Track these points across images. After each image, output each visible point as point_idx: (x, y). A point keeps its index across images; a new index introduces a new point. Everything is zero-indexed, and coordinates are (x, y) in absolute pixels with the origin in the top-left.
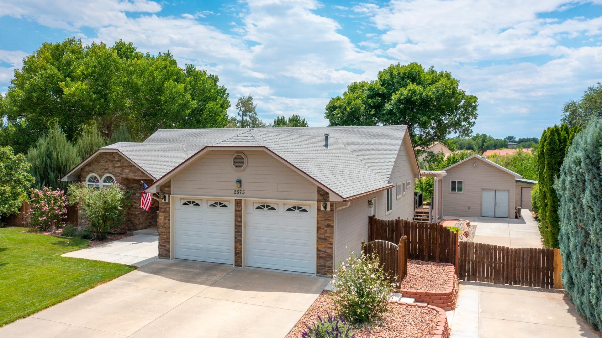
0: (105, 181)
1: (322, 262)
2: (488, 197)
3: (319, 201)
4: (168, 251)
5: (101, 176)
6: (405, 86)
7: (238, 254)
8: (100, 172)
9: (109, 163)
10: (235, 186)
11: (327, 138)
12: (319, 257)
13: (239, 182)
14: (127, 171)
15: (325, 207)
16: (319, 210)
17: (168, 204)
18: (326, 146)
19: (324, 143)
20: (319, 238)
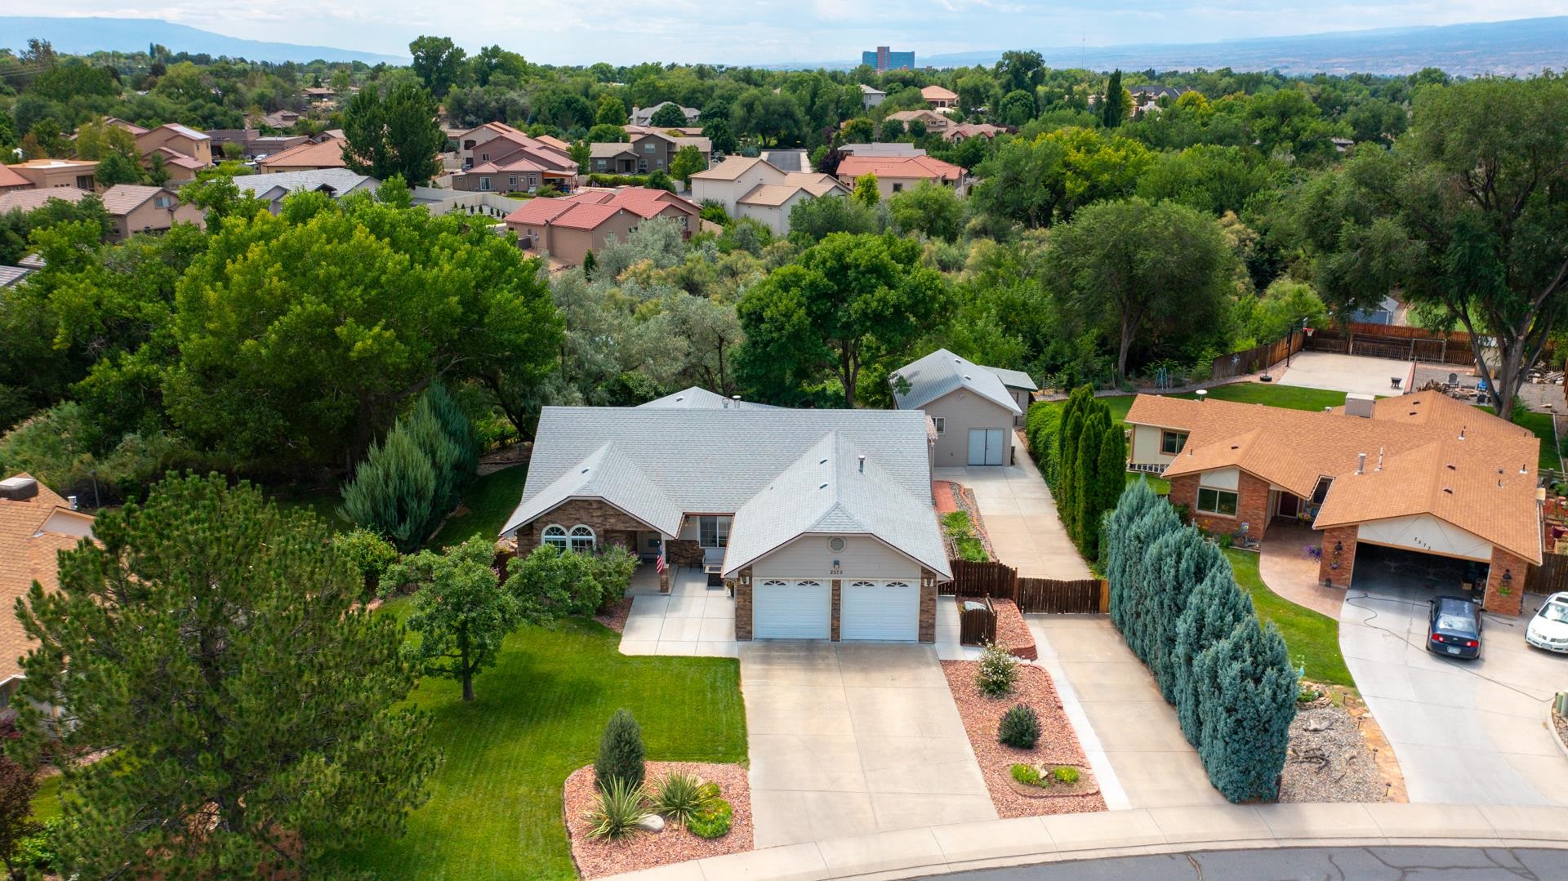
0: (574, 533)
1: (924, 631)
2: (977, 438)
3: (922, 578)
4: (750, 632)
5: (568, 528)
6: (871, 289)
7: (835, 631)
8: (566, 523)
9: (582, 511)
10: (831, 567)
11: (862, 463)
12: (921, 627)
13: (836, 563)
14: (612, 521)
15: (929, 584)
16: (922, 586)
17: (751, 585)
18: (861, 471)
19: (858, 467)
20: (922, 611)
